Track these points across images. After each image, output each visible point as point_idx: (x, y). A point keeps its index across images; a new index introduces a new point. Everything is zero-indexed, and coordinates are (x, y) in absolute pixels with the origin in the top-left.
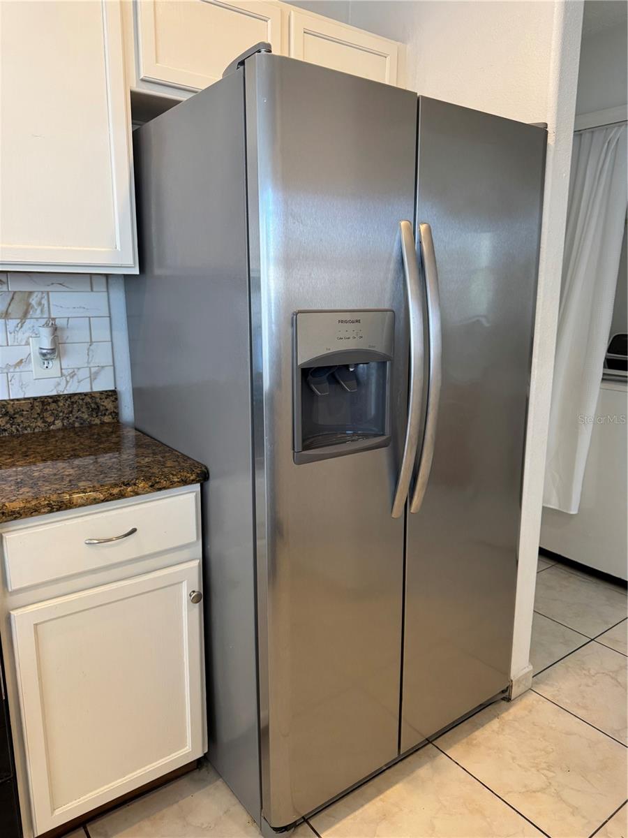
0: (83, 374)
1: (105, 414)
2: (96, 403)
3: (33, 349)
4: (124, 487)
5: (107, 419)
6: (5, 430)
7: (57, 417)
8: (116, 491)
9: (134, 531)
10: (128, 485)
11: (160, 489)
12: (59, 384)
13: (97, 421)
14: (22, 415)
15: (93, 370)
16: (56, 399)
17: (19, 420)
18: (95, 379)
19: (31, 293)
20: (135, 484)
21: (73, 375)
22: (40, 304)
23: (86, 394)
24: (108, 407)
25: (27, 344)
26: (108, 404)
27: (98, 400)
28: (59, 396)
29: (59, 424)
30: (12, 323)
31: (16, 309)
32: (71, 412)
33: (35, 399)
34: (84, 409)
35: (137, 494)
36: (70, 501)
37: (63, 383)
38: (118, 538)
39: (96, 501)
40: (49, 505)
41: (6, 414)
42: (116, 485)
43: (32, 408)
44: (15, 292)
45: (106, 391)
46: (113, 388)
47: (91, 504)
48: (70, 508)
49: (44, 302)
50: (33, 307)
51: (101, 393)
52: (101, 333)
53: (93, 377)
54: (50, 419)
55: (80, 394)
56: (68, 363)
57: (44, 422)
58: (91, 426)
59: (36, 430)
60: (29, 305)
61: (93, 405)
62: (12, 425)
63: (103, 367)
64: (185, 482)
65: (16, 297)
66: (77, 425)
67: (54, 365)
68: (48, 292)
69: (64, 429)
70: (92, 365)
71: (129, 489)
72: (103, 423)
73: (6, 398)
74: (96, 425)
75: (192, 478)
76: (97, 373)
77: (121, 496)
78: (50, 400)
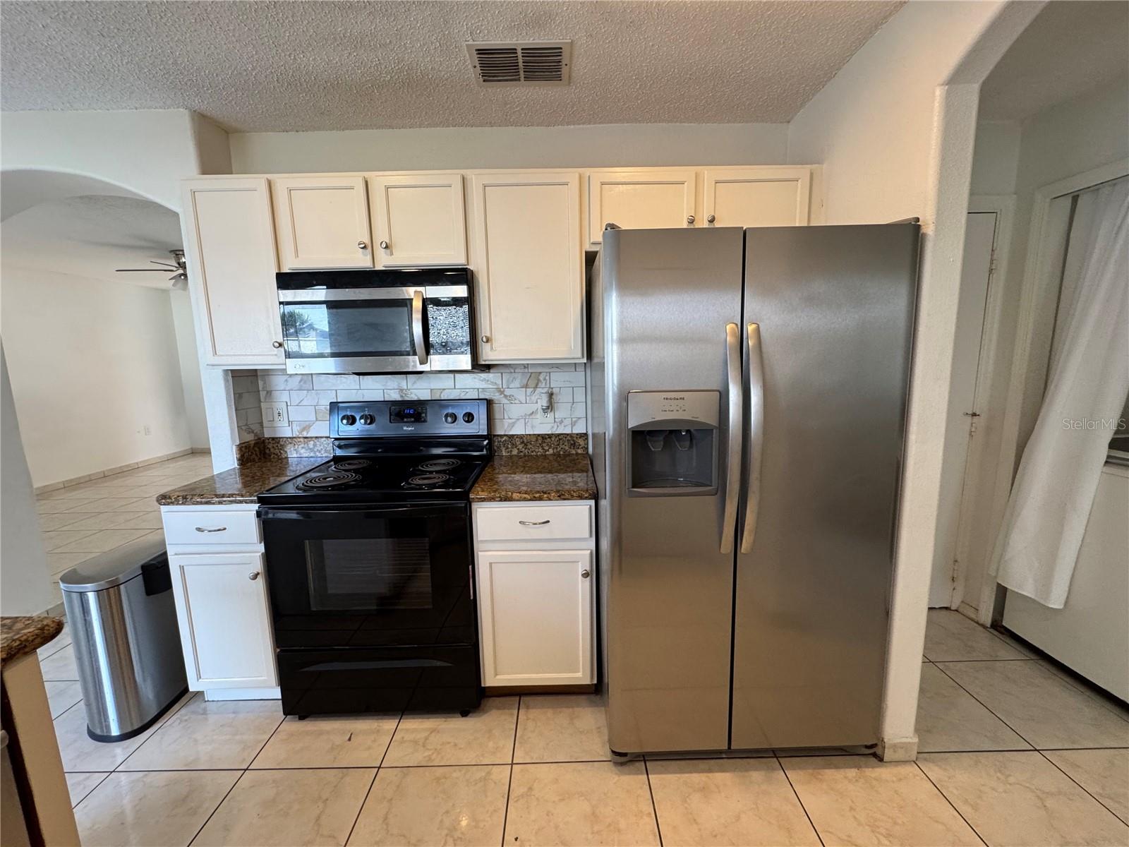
0: (568, 422)
1: (578, 448)
2: (573, 440)
3: (539, 406)
4: (542, 494)
5: (580, 451)
6: (522, 452)
7: (550, 447)
8: (537, 495)
9: (548, 522)
10: (545, 493)
11: (565, 499)
12: (553, 427)
13: (574, 452)
14: (531, 444)
15: (574, 420)
16: (550, 436)
17: (529, 446)
18: (574, 425)
19: (540, 373)
20: (549, 493)
21: (561, 422)
22: (545, 379)
23: (568, 435)
24: (581, 443)
25: (537, 403)
26: (581, 442)
27: (575, 439)
28: (553, 434)
29: (551, 451)
30: (529, 390)
31: (532, 383)
32: (558, 445)
33: (539, 435)
34: (566, 444)
35: (550, 500)
36: (511, 497)
37: (556, 427)
38: (540, 524)
39: (525, 500)
40: (500, 497)
41: (523, 442)
42: (538, 492)
43: (537, 440)
44: (531, 373)
45: (581, 434)
46: (585, 432)
47: (523, 501)
48: (511, 501)
49: (547, 378)
50: (541, 381)
51: (577, 434)
52: (580, 396)
53: (573, 424)
54: (547, 448)
55: (565, 434)
56: (559, 414)
57: (544, 449)
58: (570, 455)
59: (539, 454)
60: (539, 380)
61: (572, 442)
62: (526, 449)
63: (579, 418)
64: (581, 497)
65: (533, 375)
66: (561, 453)
67: (550, 415)
68: (550, 373)
69: (554, 454)
70: (573, 416)
71: (545, 496)
72: (577, 454)
73: (524, 433)
74: (573, 454)
75: (586, 496)
76: (576, 422)
77: (540, 499)
78: (547, 437)
